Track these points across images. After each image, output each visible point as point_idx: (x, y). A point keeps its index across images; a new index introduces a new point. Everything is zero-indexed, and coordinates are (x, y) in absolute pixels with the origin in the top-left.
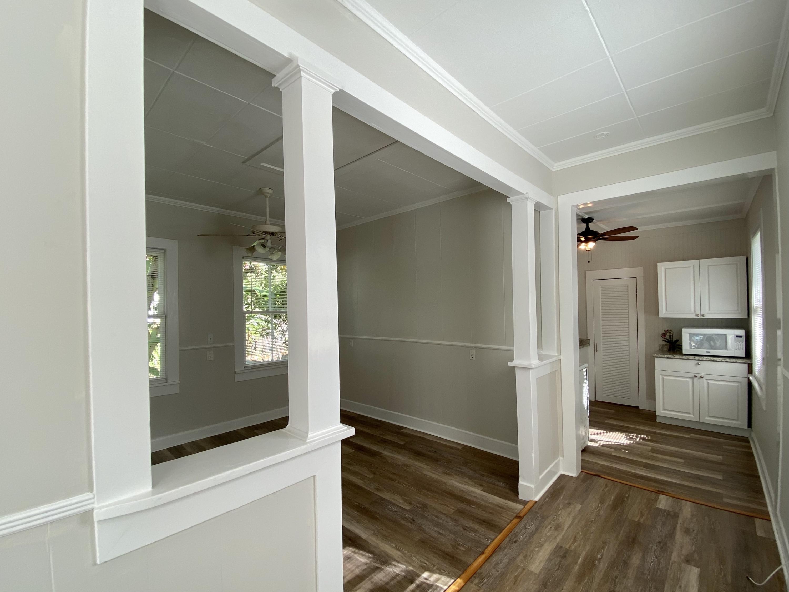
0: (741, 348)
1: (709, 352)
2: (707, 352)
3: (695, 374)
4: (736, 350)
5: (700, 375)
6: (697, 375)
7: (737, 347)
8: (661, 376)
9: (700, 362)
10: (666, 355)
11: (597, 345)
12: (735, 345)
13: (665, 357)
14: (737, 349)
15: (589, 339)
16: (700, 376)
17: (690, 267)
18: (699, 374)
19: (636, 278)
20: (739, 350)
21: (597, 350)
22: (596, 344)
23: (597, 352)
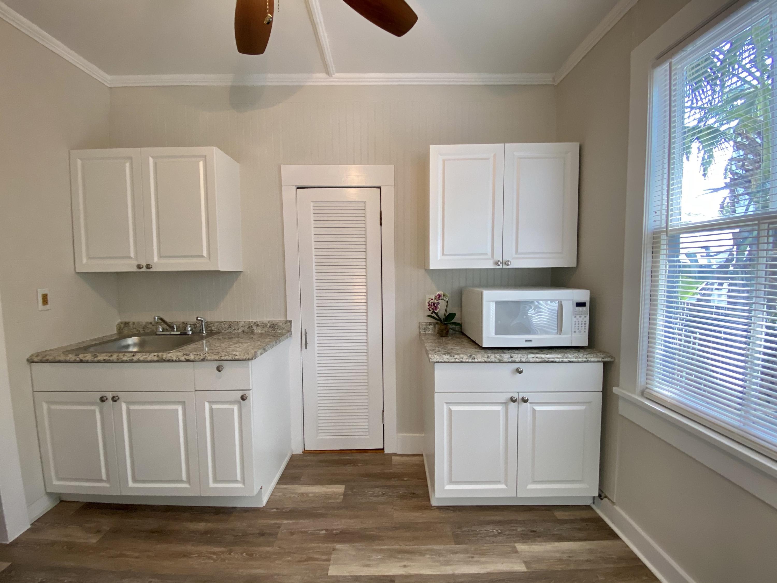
0: (583, 328)
1: (531, 341)
2: (526, 341)
3: (511, 395)
4: (575, 332)
5: (521, 395)
6: (515, 396)
7: (577, 328)
8: (445, 406)
9: (522, 367)
10: (456, 356)
11: (306, 333)
12: (574, 323)
13: (457, 360)
14: (577, 331)
15: (290, 322)
16: (520, 397)
17: (488, 159)
18: (518, 392)
19: (380, 188)
20: (580, 332)
21: (306, 344)
22: (305, 330)
23: (306, 348)
